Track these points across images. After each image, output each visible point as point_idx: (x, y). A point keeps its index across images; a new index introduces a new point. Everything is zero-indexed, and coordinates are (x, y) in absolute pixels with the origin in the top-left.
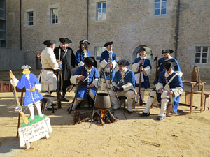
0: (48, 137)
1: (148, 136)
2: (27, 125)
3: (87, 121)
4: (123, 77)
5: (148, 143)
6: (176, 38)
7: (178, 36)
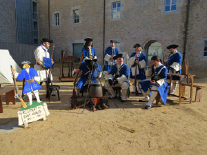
0: (45, 119)
1: (128, 123)
2: (26, 109)
3: (82, 107)
4: (119, 70)
5: (124, 129)
6: (186, 33)
7: (187, 30)
